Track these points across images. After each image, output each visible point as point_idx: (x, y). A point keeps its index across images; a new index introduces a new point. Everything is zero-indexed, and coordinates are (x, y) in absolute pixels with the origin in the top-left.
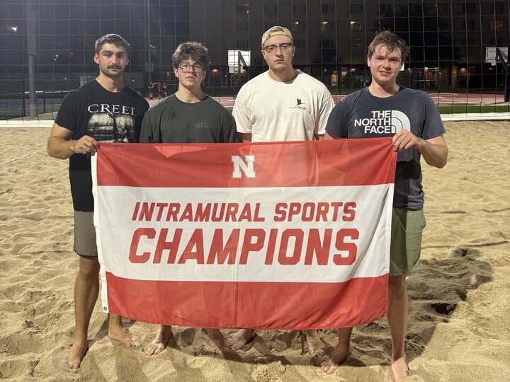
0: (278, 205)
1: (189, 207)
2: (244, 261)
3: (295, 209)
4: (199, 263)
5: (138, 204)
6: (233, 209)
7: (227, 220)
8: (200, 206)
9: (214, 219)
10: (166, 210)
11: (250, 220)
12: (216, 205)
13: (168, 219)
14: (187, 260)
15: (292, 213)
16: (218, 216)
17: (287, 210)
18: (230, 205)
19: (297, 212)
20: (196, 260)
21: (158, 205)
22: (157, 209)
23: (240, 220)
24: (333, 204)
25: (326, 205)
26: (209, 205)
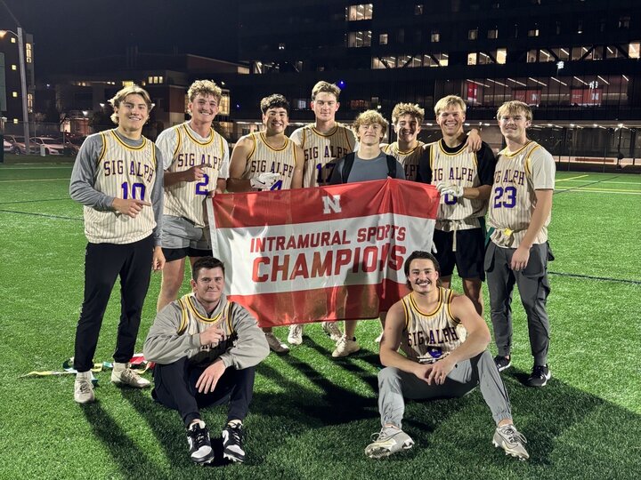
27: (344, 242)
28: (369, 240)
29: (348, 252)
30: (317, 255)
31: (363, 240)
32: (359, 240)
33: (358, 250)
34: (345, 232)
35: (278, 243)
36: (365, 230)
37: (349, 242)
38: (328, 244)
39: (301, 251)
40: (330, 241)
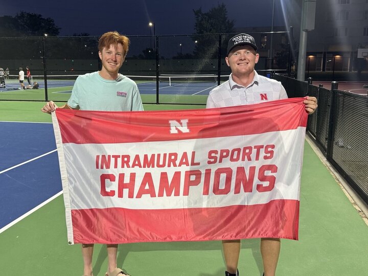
0: (211, 152)
1: (137, 157)
2: (186, 193)
3: (225, 154)
4: (152, 196)
5: (98, 157)
6: (173, 157)
7: (169, 166)
8: (146, 156)
9: (159, 166)
10: (120, 160)
11: (188, 165)
12: (159, 155)
13: (123, 166)
14: (143, 195)
15: (222, 157)
16: (161, 163)
17: (218, 156)
18: (171, 155)
19: (227, 156)
20: (149, 195)
21: (113, 156)
22: (113, 160)
23: (180, 165)
24: (255, 147)
25: (250, 148)
26: (153, 156)
27: (193, 164)
32: (209, 163)
33: (208, 172)
35: (123, 162)
36: (216, 152)
37: (198, 164)
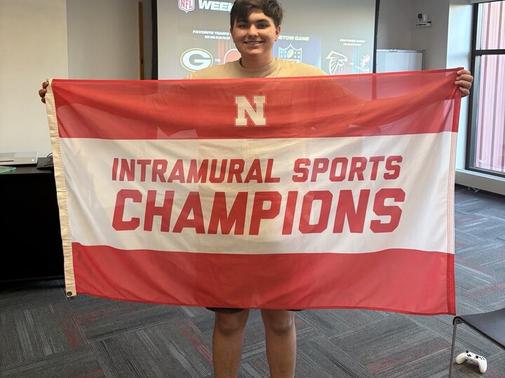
0: (298, 162)
1: (179, 164)
2: (254, 230)
3: (321, 166)
4: (198, 232)
5: (116, 160)
6: (237, 167)
7: (230, 180)
9: (213, 180)
10: (149, 168)
11: (260, 181)
12: (215, 162)
13: (154, 179)
14: (184, 228)
15: (316, 170)
16: (217, 175)
17: (310, 168)
18: (233, 162)
19: (324, 170)
21: (139, 162)
22: (138, 168)
23: (247, 181)
26: (206, 162)
27: (269, 179)
28: (314, 180)
29: (275, 197)
30: (220, 197)
31: (304, 179)
32: (296, 179)
33: (293, 196)
34: (270, 162)
36: (307, 162)
37: (277, 180)
38: (239, 181)
39: (194, 186)
40: (244, 176)
